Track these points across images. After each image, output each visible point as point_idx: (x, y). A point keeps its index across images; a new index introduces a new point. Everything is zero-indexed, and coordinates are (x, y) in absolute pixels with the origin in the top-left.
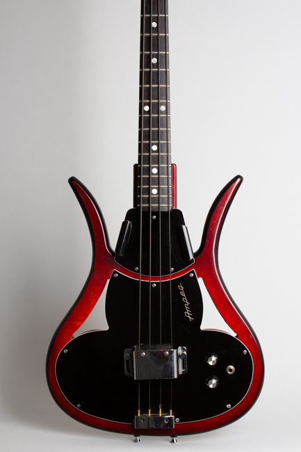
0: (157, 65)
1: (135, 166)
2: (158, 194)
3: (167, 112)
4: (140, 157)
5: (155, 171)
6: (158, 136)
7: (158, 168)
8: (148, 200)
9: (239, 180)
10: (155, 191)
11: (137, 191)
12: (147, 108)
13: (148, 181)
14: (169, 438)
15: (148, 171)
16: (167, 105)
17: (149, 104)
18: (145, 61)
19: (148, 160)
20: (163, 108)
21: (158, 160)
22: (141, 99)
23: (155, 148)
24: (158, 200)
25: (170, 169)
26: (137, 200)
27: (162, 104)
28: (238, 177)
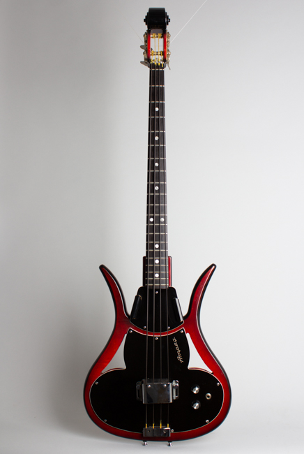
0: (158, 191)
1: (144, 258)
2: (159, 277)
3: (165, 222)
4: (147, 252)
5: (157, 262)
6: (159, 238)
7: (159, 259)
8: (152, 282)
9: (213, 267)
10: (157, 275)
11: (145, 275)
12: (152, 220)
13: (152, 269)
14: (167, 443)
15: (153, 261)
16: (165, 217)
17: (153, 217)
18: (150, 189)
19: (152, 254)
20: (162, 220)
21: (159, 254)
22: (148, 213)
23: (157, 246)
24: (159, 281)
25: (167, 261)
26: (145, 281)
27: (162, 217)
28: (213, 265)
